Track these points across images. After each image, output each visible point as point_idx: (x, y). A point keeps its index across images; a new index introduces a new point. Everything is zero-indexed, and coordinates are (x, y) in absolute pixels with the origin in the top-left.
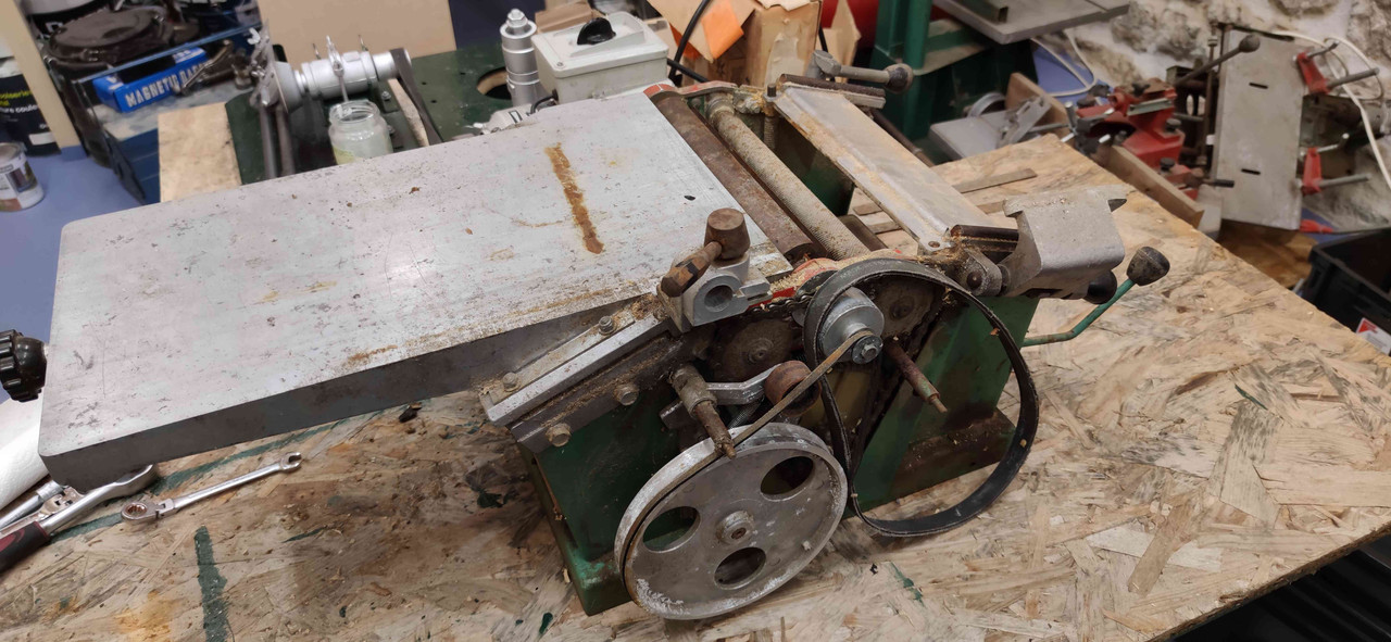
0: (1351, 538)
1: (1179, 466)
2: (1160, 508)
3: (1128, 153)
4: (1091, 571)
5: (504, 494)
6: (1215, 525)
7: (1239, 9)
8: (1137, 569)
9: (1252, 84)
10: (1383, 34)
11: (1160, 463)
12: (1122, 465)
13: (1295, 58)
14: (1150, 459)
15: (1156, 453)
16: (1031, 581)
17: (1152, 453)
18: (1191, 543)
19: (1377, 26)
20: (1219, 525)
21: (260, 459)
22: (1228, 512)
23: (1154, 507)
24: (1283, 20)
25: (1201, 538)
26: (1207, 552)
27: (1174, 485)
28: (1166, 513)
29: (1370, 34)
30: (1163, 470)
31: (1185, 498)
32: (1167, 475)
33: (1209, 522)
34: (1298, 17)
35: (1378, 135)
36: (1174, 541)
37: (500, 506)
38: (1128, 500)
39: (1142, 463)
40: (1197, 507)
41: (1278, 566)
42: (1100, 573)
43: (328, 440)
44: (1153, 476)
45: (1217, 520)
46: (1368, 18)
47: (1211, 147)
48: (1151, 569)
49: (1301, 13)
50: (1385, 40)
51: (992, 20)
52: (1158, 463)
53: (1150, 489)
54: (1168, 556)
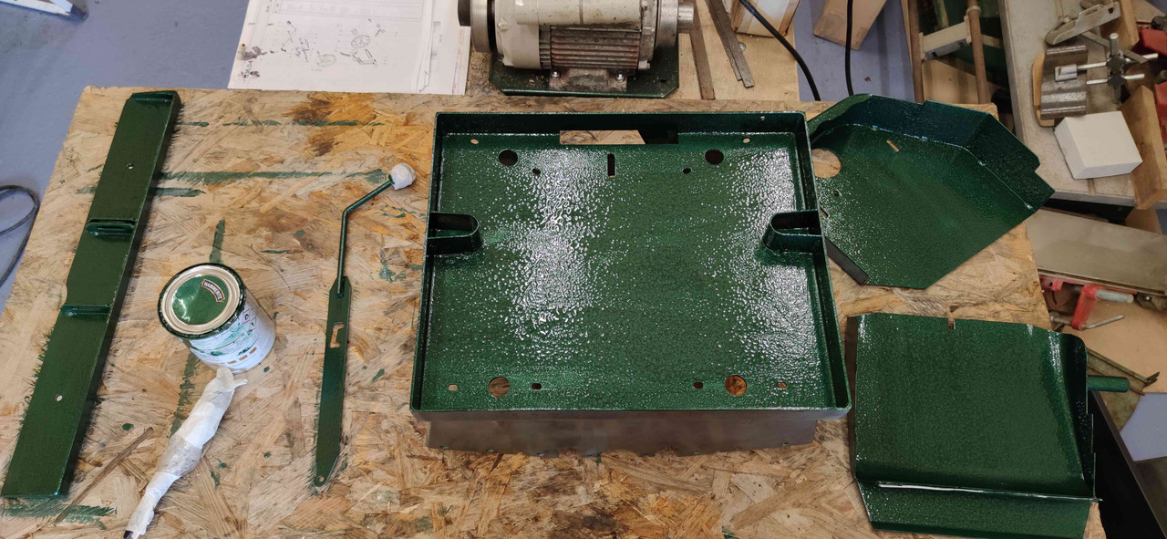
1: (837, 452)
4: (717, 497)
6: (824, 505)
8: (748, 510)
11: (827, 445)
14: (822, 438)
15: (829, 435)
16: (674, 484)
21: (271, 182)
33: (823, 502)
36: (787, 503)
38: (781, 461)
39: (814, 439)
40: (823, 488)
42: (722, 501)
44: (813, 452)
45: (829, 503)
48: (756, 514)
53: (803, 460)
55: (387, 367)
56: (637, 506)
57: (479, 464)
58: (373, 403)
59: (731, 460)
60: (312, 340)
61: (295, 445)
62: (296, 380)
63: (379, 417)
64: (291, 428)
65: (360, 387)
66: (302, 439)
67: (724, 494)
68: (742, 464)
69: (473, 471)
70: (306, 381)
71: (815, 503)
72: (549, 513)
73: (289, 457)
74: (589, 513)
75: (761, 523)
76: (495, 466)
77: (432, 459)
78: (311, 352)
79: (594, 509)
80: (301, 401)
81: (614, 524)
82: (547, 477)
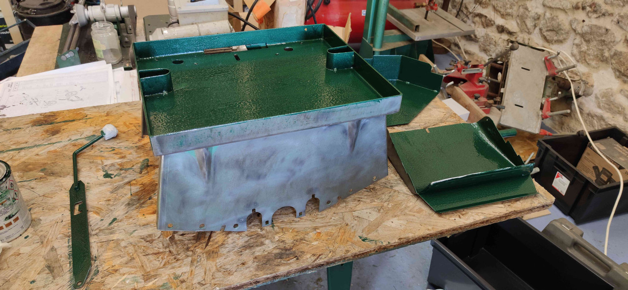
0: (464, 223)
1: (402, 190)
2: (388, 204)
3: (460, 90)
4: (349, 224)
5: (115, 174)
6: (408, 213)
7: (529, 39)
8: (369, 225)
9: (522, 68)
10: (585, 53)
11: (396, 188)
12: (379, 187)
13: (543, 59)
14: (391, 187)
15: (394, 185)
16: (322, 225)
17: (393, 185)
18: (395, 218)
19: (583, 49)
20: (410, 213)
21: (19, 152)
22: (415, 209)
23: (385, 204)
24: (546, 44)
25: (400, 217)
26: (401, 222)
27: (398, 197)
28: (390, 206)
29: (580, 52)
30: (395, 191)
31: (400, 202)
32: (397, 193)
33: (407, 211)
34: (552, 44)
35: (578, 96)
36: (389, 217)
37: (112, 178)
38: (376, 200)
39: (387, 188)
40: (404, 206)
41: (428, 230)
42: (352, 225)
43: (50, 148)
44: (390, 193)
45: (410, 211)
46: (580, 45)
47: (503, 93)
48: (374, 225)
49: (553, 42)
50: (586, 55)
51: (413, 30)
52: (394, 188)
53: (387, 197)
54: (384, 222)
55: (118, 216)
56: (305, 240)
57: (195, 247)
58: (112, 235)
59: (349, 207)
60: (60, 215)
61: (55, 271)
62: (50, 237)
63: (117, 242)
64: (50, 263)
65: (100, 230)
66: (61, 266)
67: (352, 222)
68: (355, 207)
69: (192, 251)
70: (59, 236)
71: (403, 213)
72: (252, 258)
73: (51, 278)
74: (277, 251)
75: (378, 229)
76: (207, 245)
77: (162, 253)
78: (60, 221)
79: (280, 249)
80: (56, 247)
81: (295, 252)
82: (243, 241)
